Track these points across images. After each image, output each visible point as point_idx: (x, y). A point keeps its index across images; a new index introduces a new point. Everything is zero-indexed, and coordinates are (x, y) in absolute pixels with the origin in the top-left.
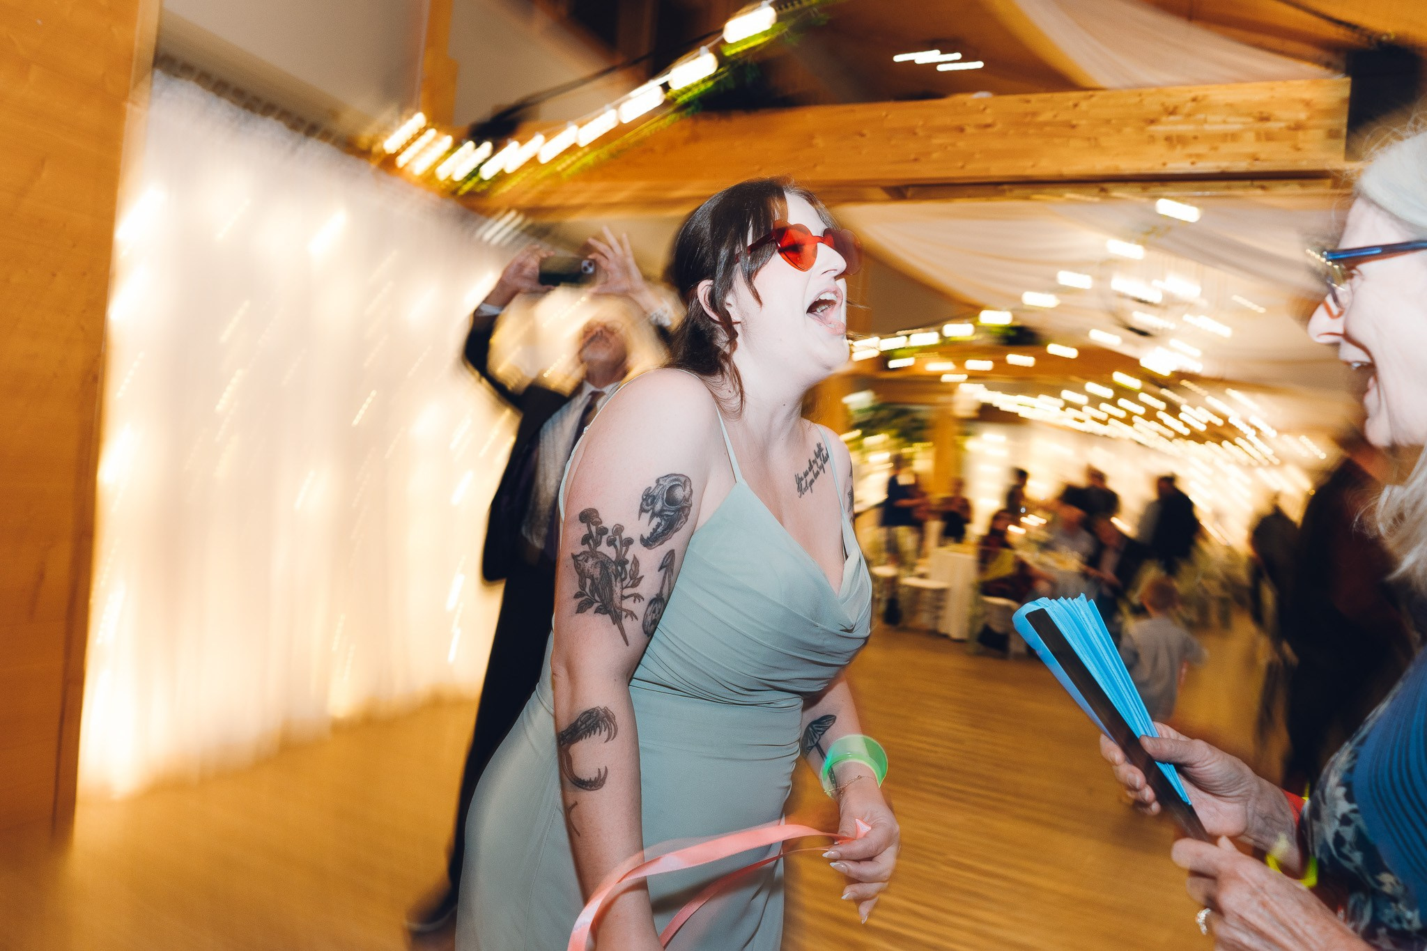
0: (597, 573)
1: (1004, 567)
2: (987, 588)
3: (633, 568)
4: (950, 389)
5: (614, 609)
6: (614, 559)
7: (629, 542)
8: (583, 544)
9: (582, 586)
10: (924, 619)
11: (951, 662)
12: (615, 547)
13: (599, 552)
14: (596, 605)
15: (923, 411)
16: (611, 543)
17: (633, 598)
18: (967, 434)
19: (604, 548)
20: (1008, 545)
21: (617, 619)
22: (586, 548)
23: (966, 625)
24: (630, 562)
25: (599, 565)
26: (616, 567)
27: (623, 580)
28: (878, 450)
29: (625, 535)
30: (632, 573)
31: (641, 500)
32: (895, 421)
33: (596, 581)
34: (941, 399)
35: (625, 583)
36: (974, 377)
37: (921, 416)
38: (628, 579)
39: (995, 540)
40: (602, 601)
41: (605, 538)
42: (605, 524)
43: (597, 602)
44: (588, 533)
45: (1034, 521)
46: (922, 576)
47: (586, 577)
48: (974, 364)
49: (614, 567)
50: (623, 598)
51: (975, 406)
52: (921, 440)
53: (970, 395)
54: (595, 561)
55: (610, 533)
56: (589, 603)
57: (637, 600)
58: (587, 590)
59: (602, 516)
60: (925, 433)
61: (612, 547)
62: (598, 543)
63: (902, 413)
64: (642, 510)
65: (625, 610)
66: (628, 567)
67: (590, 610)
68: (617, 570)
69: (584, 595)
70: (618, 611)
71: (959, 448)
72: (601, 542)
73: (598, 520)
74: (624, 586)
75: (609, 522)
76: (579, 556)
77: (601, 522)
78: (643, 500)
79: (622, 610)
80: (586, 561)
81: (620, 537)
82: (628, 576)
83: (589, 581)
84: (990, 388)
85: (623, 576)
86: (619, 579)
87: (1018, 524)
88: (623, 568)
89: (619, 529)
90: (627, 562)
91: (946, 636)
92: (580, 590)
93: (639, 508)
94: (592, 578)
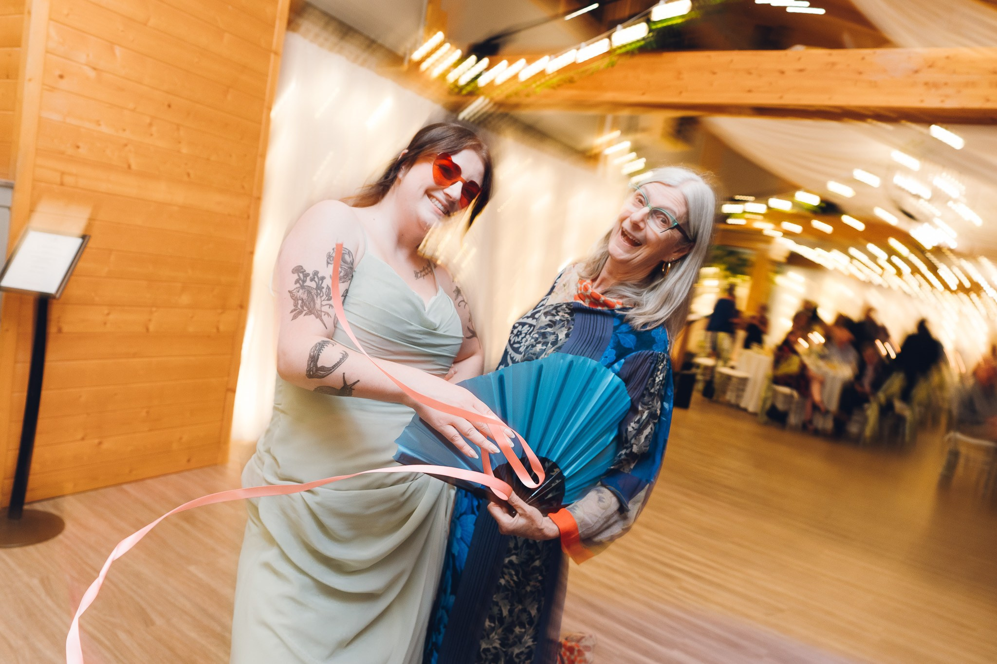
0: (305, 297)
1: (792, 366)
2: (777, 380)
3: (328, 291)
4: (768, 240)
5: (317, 312)
6: (315, 288)
7: (323, 278)
8: (295, 284)
9: (296, 305)
10: (730, 396)
11: (746, 427)
12: (315, 281)
13: (306, 286)
14: (304, 312)
15: (748, 254)
16: (312, 280)
17: (328, 306)
18: (777, 272)
19: (308, 283)
20: (795, 352)
21: (319, 316)
22: (298, 285)
23: (760, 403)
24: (325, 288)
25: (306, 292)
26: (317, 291)
27: (321, 297)
28: (710, 277)
29: (320, 275)
30: (327, 293)
31: (326, 258)
32: (727, 259)
33: (304, 300)
34: (761, 246)
35: (323, 299)
36: (787, 234)
37: (745, 257)
38: (325, 296)
39: (786, 348)
40: (309, 309)
41: (308, 278)
42: (307, 272)
43: (305, 310)
44: (298, 277)
45: (817, 337)
46: (733, 368)
47: (298, 300)
48: (788, 226)
49: (315, 291)
50: (322, 305)
51: (786, 254)
52: (743, 273)
53: (782, 246)
54: (304, 290)
55: (311, 275)
56: (300, 313)
57: (331, 307)
58: (299, 306)
59: (305, 268)
60: (747, 270)
61: (313, 281)
62: (304, 281)
63: (732, 253)
64: (328, 263)
65: (324, 312)
66: (324, 290)
67: (301, 315)
68: (317, 292)
69: (297, 310)
70: (319, 312)
71: (771, 282)
72: (306, 280)
73: (303, 270)
74: (322, 300)
75: (310, 270)
76: (293, 290)
77: (305, 271)
78: (328, 258)
79: (321, 311)
80: (298, 292)
81: (318, 277)
82: (325, 295)
83: (300, 302)
84: (798, 242)
85: (321, 295)
86: (319, 296)
87: (806, 339)
88: (321, 291)
89: (316, 273)
90: (323, 288)
91: (745, 410)
92: (294, 308)
93: (326, 262)
94: (302, 300)
